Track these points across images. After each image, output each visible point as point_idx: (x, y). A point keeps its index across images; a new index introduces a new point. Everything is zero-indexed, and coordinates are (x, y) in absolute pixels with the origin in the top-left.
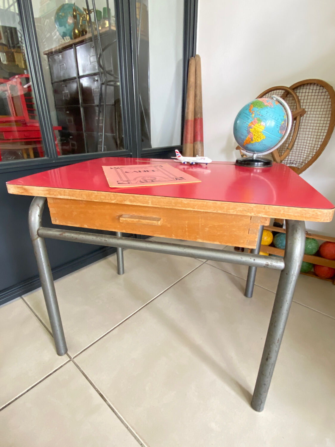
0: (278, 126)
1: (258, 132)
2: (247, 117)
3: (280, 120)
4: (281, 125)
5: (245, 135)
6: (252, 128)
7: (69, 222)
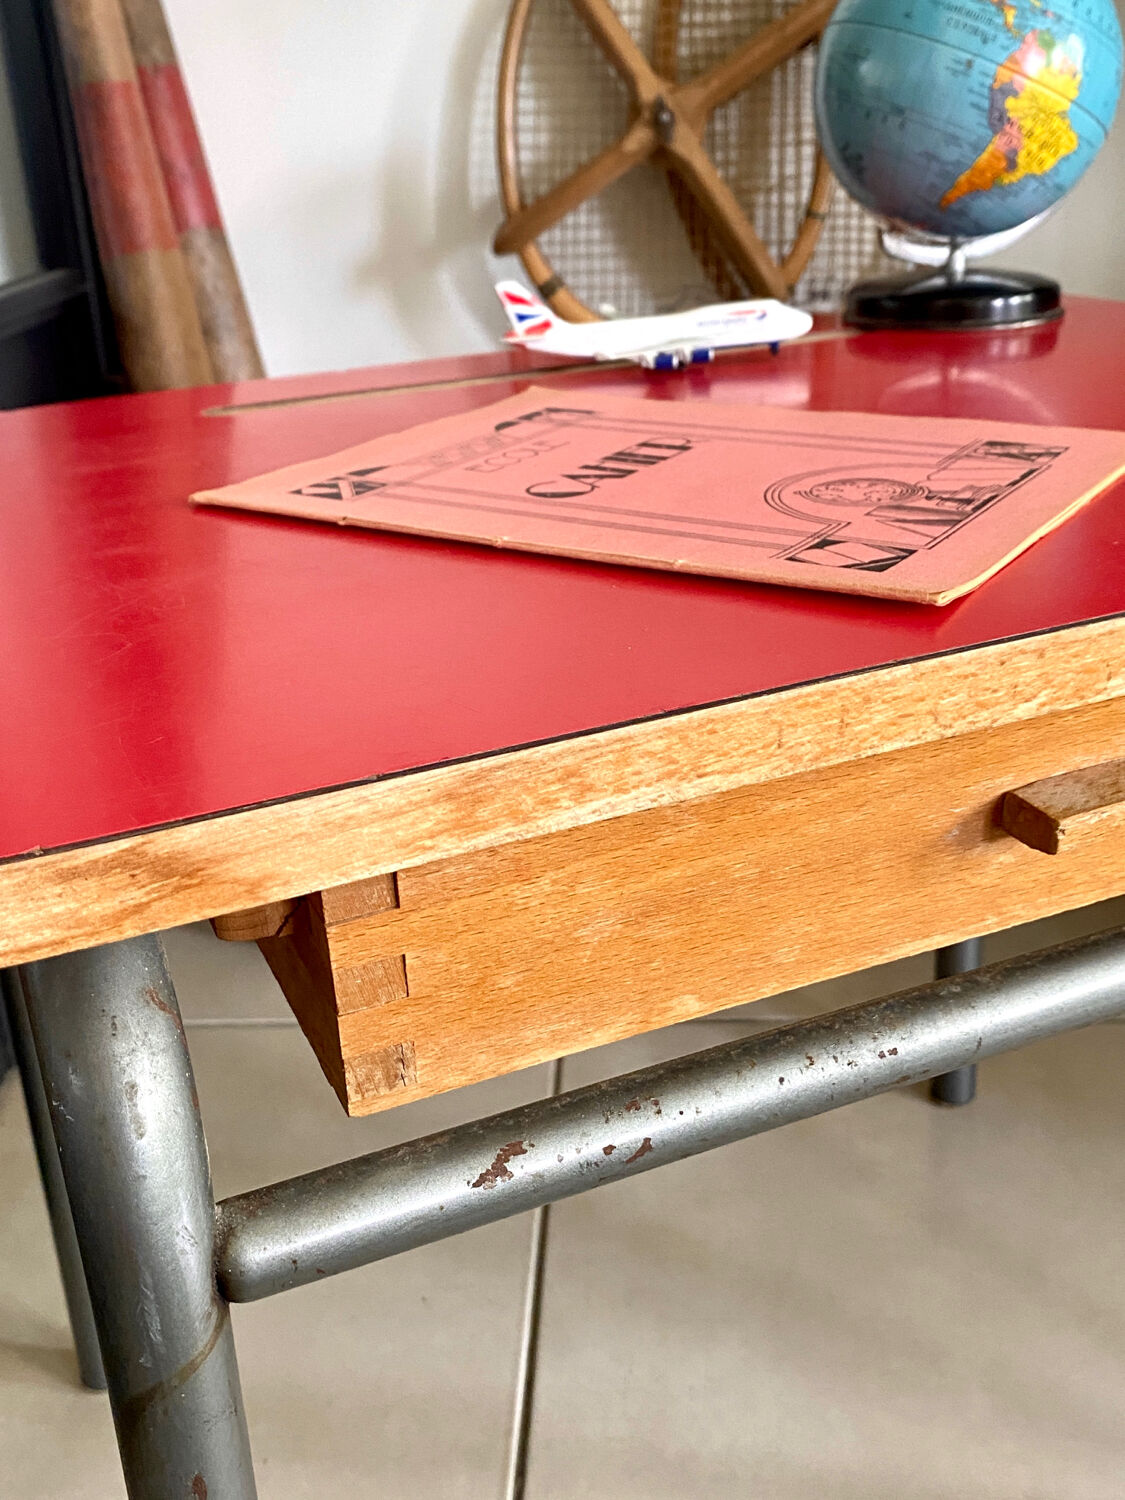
2: (975, 29)
6: (1015, 94)
7: (530, 1035)
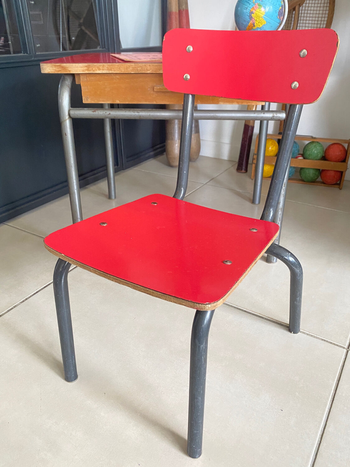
0: (276, 11)
1: (259, 17)
2: (249, 3)
3: (278, 6)
4: (279, 10)
5: (247, 21)
6: (253, 13)
7: (101, 99)
